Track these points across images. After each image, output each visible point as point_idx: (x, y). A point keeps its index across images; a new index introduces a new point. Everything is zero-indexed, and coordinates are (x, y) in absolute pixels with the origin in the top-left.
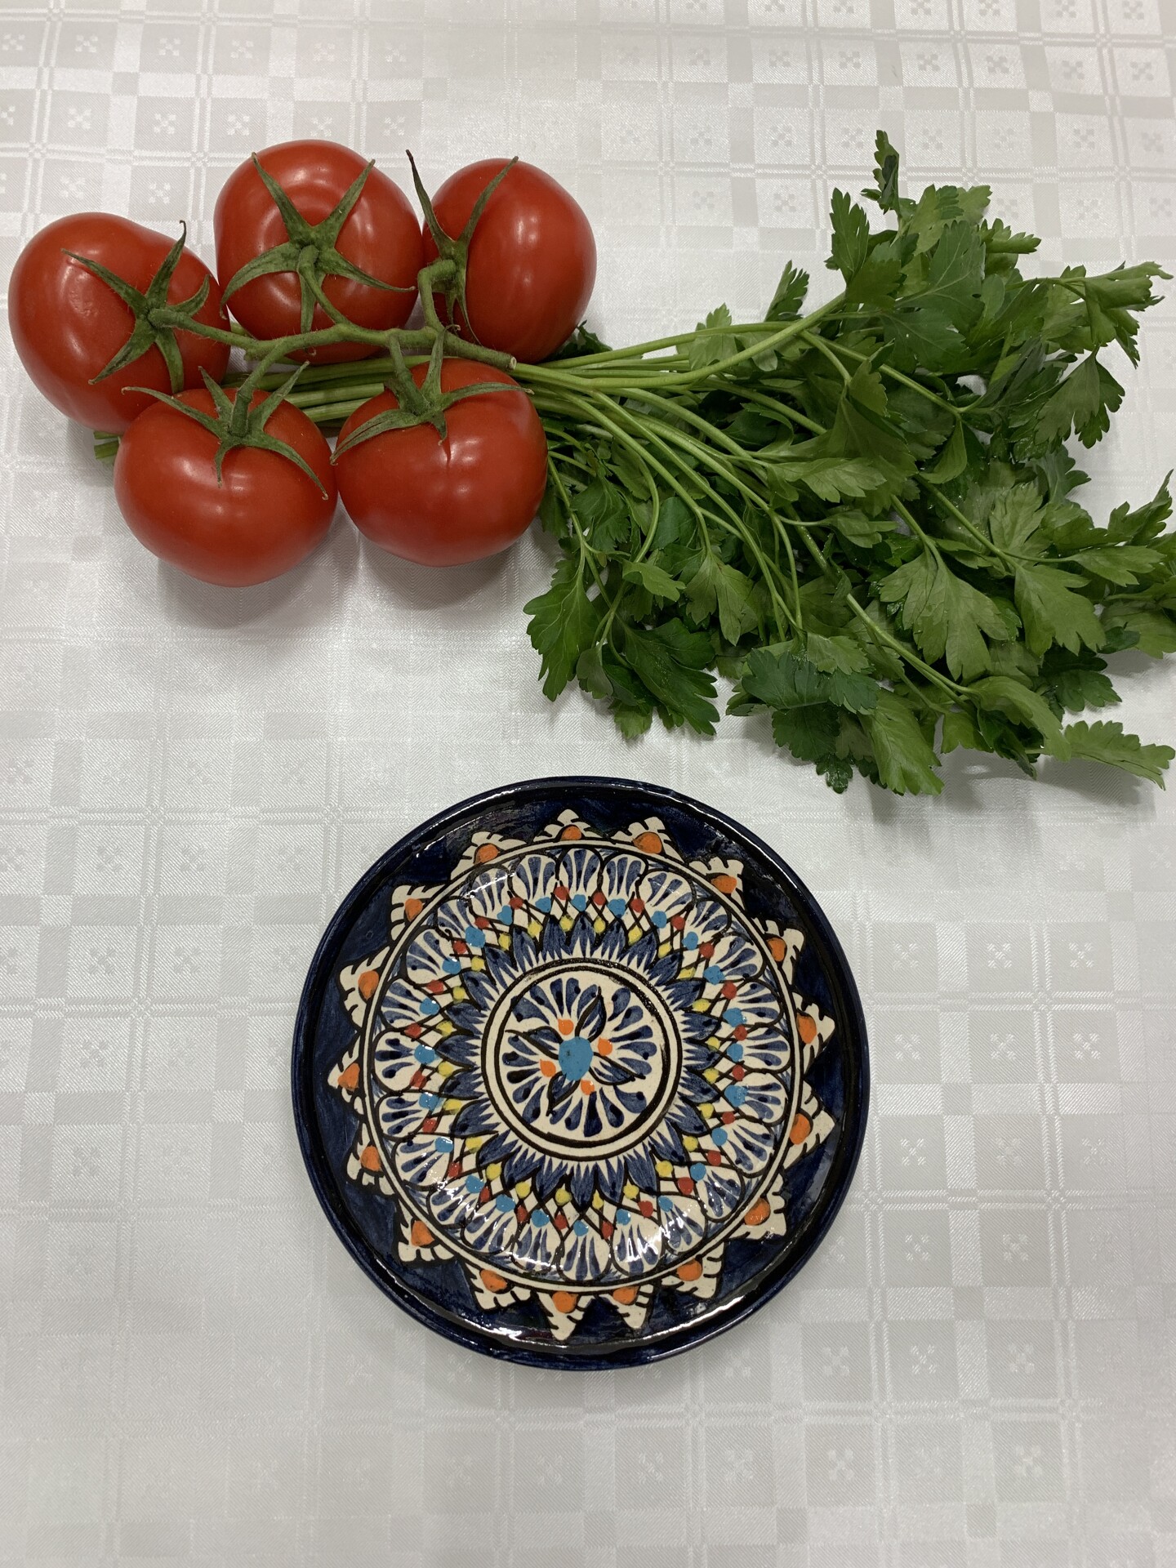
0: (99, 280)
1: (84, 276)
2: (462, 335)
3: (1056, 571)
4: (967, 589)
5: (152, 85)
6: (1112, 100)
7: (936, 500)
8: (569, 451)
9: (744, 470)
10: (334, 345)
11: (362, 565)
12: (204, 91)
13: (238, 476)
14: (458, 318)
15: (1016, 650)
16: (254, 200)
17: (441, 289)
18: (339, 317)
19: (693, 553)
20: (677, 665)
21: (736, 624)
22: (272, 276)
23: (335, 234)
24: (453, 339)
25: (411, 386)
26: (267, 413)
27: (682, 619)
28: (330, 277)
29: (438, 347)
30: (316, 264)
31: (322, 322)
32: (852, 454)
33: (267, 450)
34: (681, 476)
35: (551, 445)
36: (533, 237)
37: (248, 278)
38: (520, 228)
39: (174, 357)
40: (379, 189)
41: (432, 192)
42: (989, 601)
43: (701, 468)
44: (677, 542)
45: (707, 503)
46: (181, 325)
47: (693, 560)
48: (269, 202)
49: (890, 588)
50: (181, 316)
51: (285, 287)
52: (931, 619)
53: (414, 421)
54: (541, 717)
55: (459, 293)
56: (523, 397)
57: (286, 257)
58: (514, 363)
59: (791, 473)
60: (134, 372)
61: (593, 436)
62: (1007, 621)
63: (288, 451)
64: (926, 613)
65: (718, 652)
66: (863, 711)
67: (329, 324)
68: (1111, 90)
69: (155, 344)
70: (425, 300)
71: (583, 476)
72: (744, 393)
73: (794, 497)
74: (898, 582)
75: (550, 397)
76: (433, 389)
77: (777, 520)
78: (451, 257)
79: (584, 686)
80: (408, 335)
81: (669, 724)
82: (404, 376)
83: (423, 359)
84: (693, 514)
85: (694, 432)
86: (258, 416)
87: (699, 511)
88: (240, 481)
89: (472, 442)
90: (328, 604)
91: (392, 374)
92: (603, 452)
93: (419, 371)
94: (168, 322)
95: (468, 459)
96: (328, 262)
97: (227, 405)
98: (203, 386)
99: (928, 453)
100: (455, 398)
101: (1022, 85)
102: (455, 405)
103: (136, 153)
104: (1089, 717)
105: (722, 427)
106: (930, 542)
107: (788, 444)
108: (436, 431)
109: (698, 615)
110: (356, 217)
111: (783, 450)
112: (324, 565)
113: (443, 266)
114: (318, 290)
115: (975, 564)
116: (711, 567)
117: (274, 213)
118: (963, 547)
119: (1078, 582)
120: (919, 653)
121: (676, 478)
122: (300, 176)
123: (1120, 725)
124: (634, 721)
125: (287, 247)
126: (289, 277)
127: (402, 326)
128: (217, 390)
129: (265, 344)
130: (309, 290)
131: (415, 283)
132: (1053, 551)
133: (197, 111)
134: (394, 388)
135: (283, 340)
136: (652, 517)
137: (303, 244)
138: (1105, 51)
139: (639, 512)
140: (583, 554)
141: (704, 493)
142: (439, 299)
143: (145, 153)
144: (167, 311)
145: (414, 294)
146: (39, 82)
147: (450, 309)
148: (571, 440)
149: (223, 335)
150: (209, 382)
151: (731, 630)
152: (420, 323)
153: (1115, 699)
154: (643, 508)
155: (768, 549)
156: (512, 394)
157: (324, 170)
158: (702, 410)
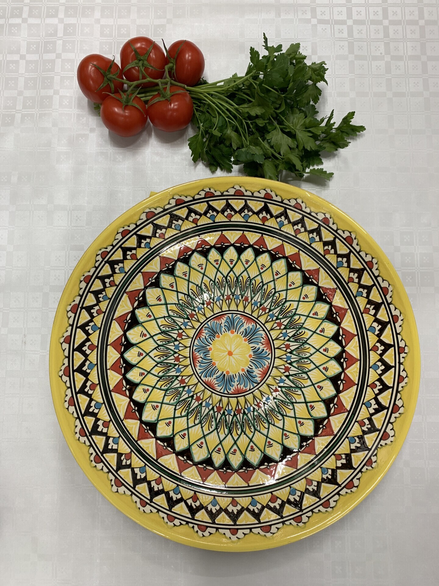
0: (97, 68)
1: (93, 68)
2: (175, 80)
3: (306, 132)
4: (285, 136)
5: (103, 21)
6: (332, 21)
7: (280, 117)
8: (199, 107)
9: (237, 110)
10: (147, 83)
11: (153, 134)
12: (115, 23)
13: (126, 111)
14: (174, 77)
15: (297, 150)
16: (129, 50)
17: (170, 70)
18: (148, 76)
19: (226, 129)
20: (223, 155)
21: (236, 145)
22: (133, 68)
23: (146, 58)
24: (173, 82)
25: (163, 92)
26: (133, 98)
27: (224, 144)
28: (145, 67)
29: (169, 83)
30: (143, 64)
31: (144, 78)
32: (259, 105)
33: (132, 106)
34: (223, 112)
35: (195, 105)
36: (190, 58)
37: (128, 68)
38: (187, 56)
39: (112, 86)
40: (156, 47)
41: (168, 48)
42: (290, 139)
43: (227, 110)
44: (222, 126)
45: (228, 117)
46: (114, 79)
47: (226, 130)
48: (132, 51)
49: (268, 137)
50: (114, 77)
51: (135, 70)
52: (277, 143)
53: (164, 99)
54: (193, 167)
55: (174, 71)
56: (188, 94)
57: (136, 63)
58: (186, 86)
59: (247, 110)
60: (104, 89)
61: (205, 103)
62: (294, 143)
63: (137, 106)
64: (276, 142)
65: (233, 152)
66: (261, 163)
67: (146, 78)
68: (332, 18)
69: (108, 84)
70: (167, 74)
71: (202, 112)
72: (237, 92)
73: (247, 115)
74: (271, 135)
75: (195, 94)
76: (168, 92)
77: (243, 121)
78: (172, 63)
79: (202, 160)
80: (163, 80)
81: (222, 169)
82: (162, 89)
83: (166, 86)
84: (225, 120)
85: (227, 102)
86: (131, 99)
87: (227, 119)
88: (127, 113)
89: (176, 103)
90: (146, 142)
91: (159, 90)
92: (206, 107)
93: (165, 89)
94: (111, 78)
95: (176, 107)
96: (145, 64)
97: (124, 96)
98: (118, 92)
99: (278, 106)
100: (172, 94)
101: (310, 17)
102: (173, 95)
103: (100, 38)
104: (316, 167)
105: (232, 100)
106: (278, 126)
107: (246, 104)
108: (169, 101)
109: (228, 143)
110: (151, 54)
111: (246, 105)
112: (145, 133)
113: (170, 65)
114: (143, 71)
115: (286, 131)
116: (229, 132)
117: (133, 53)
118: (285, 127)
119: (311, 135)
120: (275, 151)
121: (222, 112)
122: (139, 45)
123: (323, 169)
124: (213, 168)
125: (136, 61)
126: (137, 68)
127: (162, 79)
128: (122, 93)
129: (132, 83)
130: (141, 71)
131: (164, 69)
132: (306, 128)
133: (114, 28)
134: (160, 92)
135: (136, 82)
136: (216, 121)
137: (140, 60)
138: (331, 8)
139: (214, 120)
140: (201, 129)
141: (228, 115)
142: (170, 73)
143: (102, 38)
144: (111, 76)
145: (164, 72)
146: (78, 22)
147: (172, 75)
148: (199, 104)
149: (123, 81)
150: (120, 91)
151: (234, 147)
152: (165, 79)
153: (322, 163)
154: (215, 119)
155: (242, 128)
156: (185, 93)
157: (144, 43)
158: (228, 97)
